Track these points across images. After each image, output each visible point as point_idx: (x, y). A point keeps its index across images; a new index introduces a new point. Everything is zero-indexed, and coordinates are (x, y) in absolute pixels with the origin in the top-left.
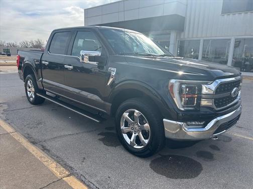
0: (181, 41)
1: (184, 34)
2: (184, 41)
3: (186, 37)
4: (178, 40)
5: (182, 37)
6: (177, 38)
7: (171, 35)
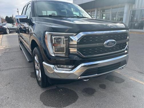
0: (133, 11)
1: (135, 6)
2: (136, 10)
3: (139, 7)
4: (130, 10)
5: (133, 8)
6: (129, 9)
7: (125, 8)
